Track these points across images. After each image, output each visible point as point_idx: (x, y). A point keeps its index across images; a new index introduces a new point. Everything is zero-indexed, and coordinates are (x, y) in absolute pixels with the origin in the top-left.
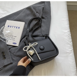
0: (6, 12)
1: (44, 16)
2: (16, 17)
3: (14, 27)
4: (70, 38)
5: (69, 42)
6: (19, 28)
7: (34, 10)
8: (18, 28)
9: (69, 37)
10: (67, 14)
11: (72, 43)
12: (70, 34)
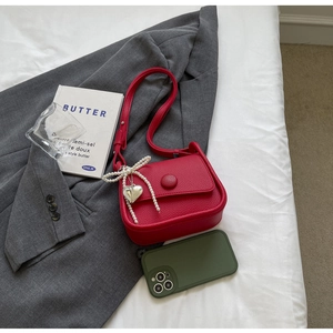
0: (52, 52)
1: (193, 71)
2: (93, 75)
3: (85, 111)
4: (285, 153)
5: (281, 165)
6: (103, 113)
7: (157, 50)
8: (99, 113)
9: (280, 148)
10: (279, 65)
11: (290, 169)
12: (286, 140)
